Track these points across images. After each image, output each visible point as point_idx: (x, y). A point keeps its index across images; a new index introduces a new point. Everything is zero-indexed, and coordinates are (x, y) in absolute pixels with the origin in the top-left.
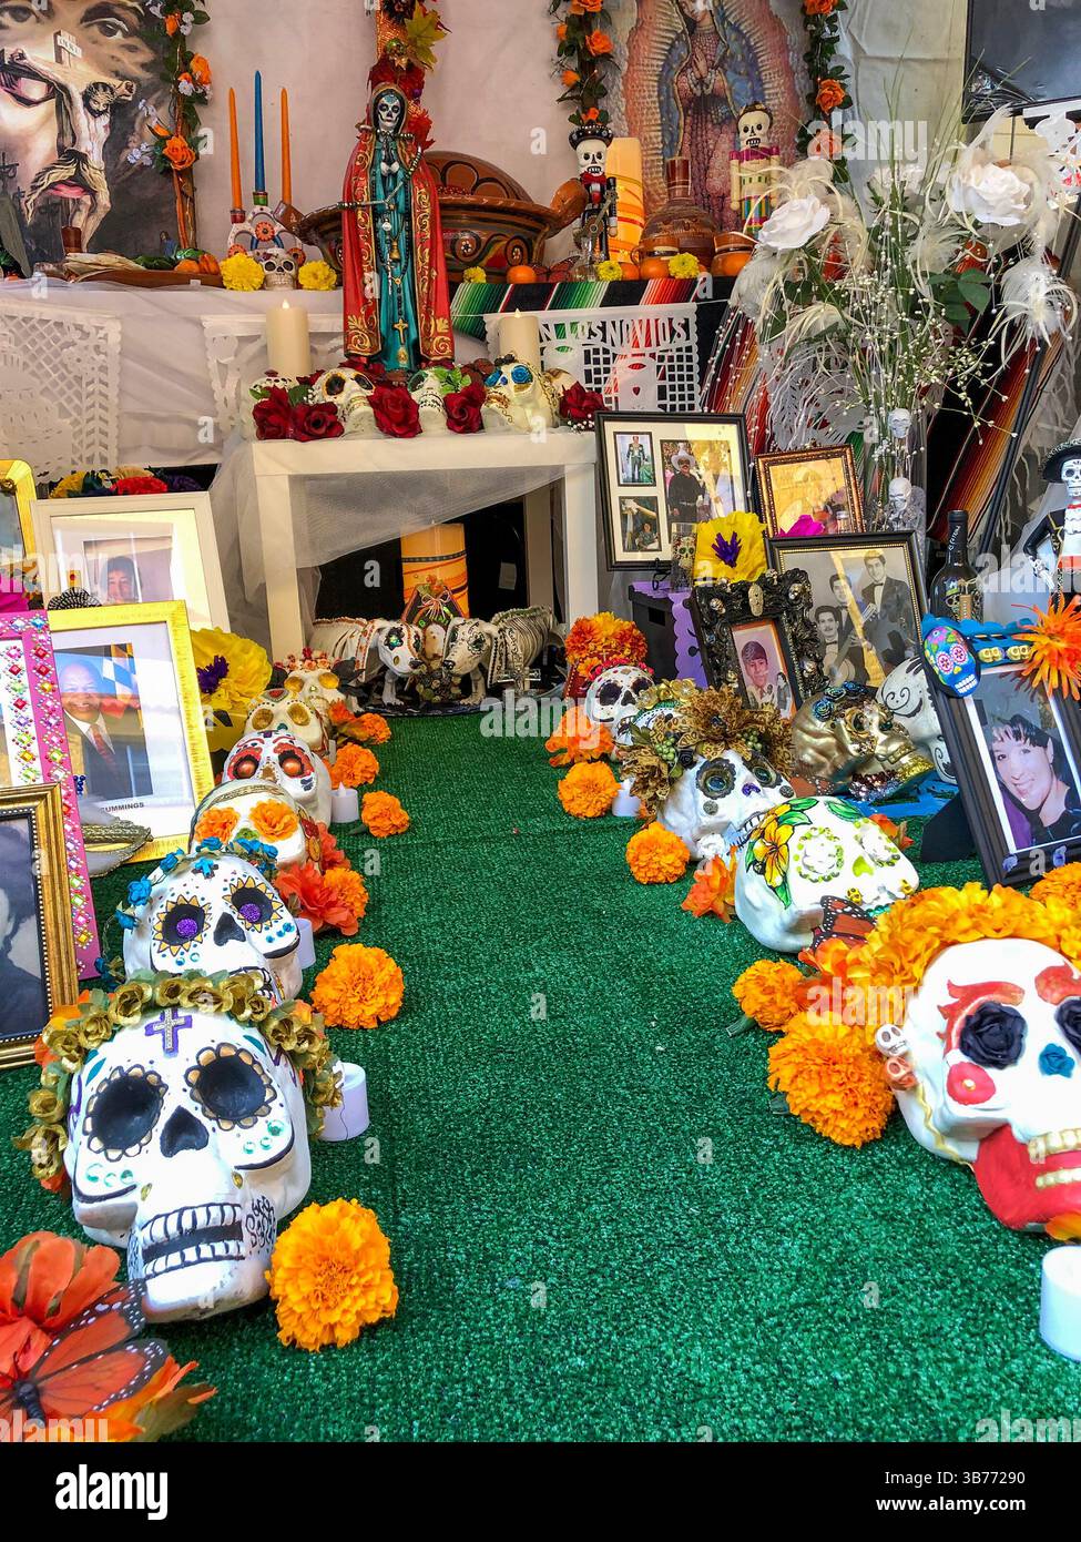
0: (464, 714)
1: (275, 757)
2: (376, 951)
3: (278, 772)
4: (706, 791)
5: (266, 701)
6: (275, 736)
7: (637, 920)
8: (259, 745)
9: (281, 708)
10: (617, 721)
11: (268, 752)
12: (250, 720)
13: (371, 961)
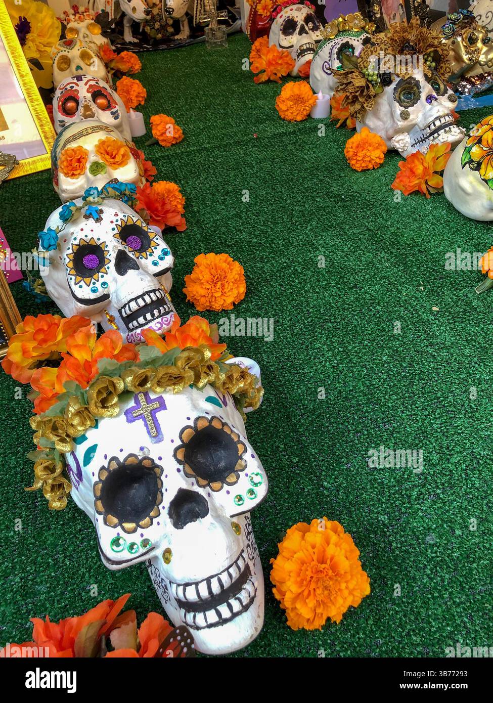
0: (181, 47)
1: (89, 95)
2: (224, 256)
3: (94, 108)
4: (400, 102)
5: (62, 49)
6: (85, 80)
7: (369, 201)
8: (76, 87)
9: (74, 53)
10: (296, 47)
11: (84, 93)
12: (55, 65)
13: (224, 265)
